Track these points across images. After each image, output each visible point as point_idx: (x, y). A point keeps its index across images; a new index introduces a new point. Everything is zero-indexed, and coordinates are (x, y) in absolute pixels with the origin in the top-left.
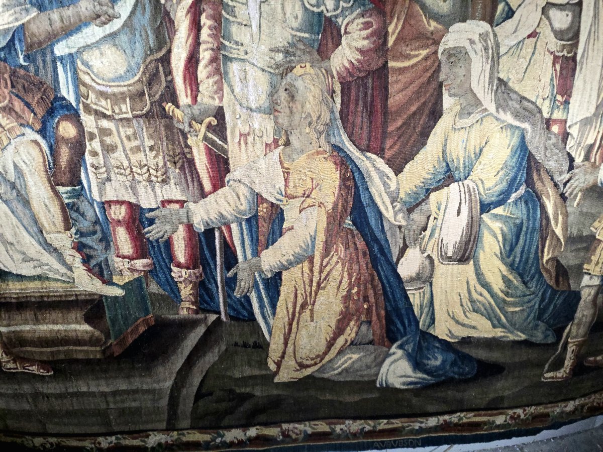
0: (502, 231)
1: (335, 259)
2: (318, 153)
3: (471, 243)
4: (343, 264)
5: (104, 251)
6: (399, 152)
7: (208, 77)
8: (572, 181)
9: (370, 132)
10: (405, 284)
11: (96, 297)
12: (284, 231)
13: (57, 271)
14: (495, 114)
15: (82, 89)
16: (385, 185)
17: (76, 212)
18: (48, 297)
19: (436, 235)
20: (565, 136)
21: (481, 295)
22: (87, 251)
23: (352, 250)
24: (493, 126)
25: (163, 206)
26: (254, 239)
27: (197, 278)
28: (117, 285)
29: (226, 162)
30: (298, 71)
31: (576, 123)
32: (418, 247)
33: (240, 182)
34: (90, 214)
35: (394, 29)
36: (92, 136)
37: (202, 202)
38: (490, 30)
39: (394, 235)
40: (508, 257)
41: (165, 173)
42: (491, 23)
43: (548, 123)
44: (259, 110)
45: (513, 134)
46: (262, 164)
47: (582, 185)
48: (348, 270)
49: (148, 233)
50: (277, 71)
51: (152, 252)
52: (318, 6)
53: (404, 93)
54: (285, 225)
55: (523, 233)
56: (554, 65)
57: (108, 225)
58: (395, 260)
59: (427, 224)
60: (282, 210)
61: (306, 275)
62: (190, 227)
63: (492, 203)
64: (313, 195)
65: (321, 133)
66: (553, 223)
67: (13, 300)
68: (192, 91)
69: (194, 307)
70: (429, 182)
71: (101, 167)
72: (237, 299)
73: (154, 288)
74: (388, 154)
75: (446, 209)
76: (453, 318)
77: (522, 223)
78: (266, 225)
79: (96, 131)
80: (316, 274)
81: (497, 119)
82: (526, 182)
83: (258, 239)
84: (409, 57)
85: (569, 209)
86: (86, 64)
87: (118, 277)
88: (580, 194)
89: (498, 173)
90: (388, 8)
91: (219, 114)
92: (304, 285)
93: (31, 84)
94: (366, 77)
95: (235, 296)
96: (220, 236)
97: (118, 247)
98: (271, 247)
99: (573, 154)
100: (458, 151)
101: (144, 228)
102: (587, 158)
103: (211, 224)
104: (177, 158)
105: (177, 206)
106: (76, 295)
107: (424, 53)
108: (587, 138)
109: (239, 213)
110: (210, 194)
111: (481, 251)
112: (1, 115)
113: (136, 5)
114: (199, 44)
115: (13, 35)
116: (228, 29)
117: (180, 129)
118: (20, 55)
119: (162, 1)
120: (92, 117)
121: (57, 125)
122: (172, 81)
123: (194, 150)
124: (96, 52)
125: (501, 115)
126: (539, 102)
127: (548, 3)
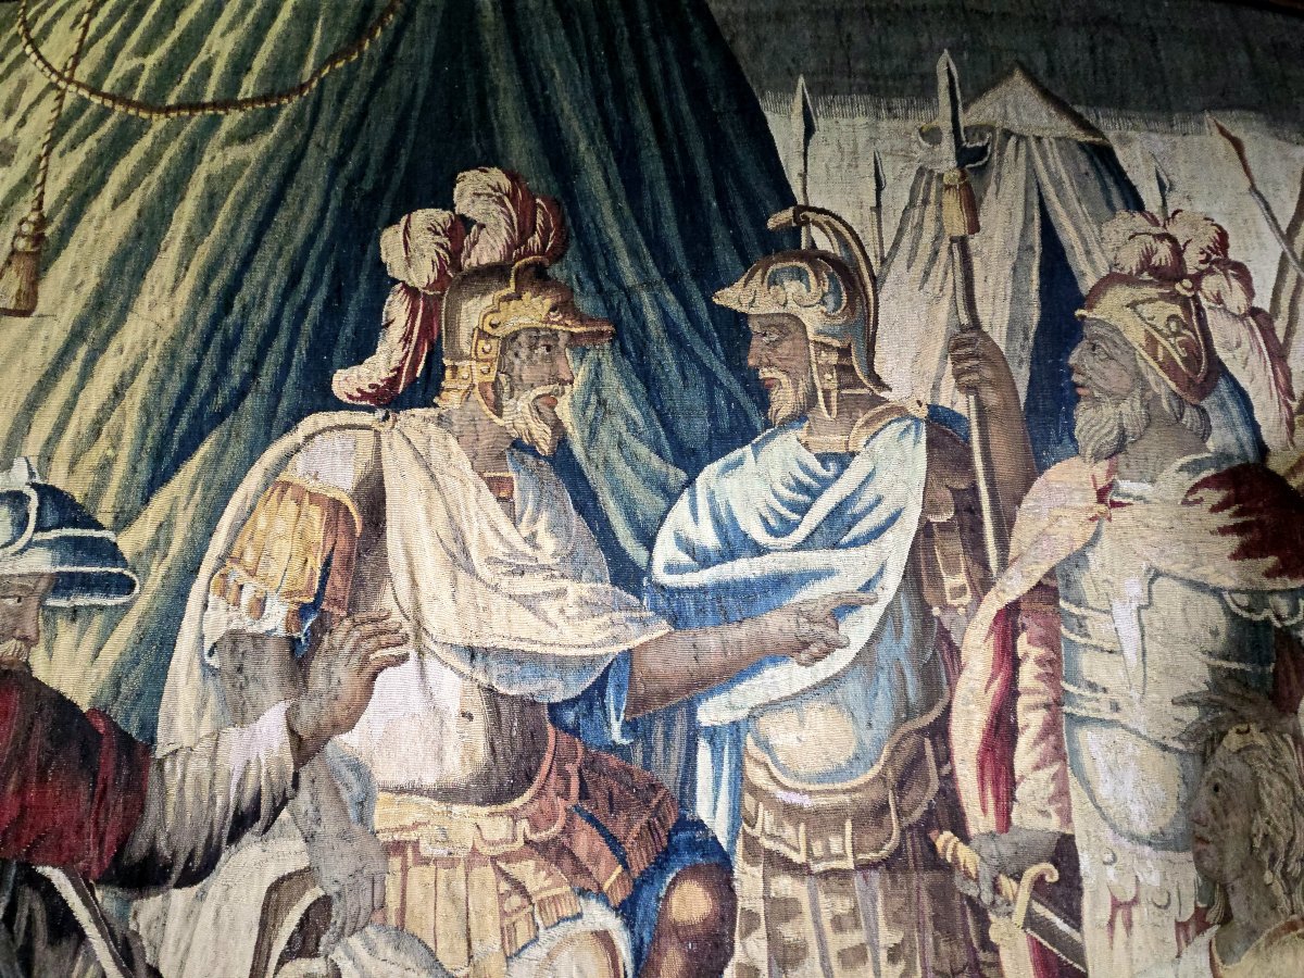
2: (1290, 927)
30: (1233, 741)
36: (751, 920)
44: (1161, 841)
50: (1192, 747)
52: (1257, 610)
68: (997, 798)
93: (628, 788)
112: (531, 863)
113: (883, 622)
114: (1016, 694)
115: (605, 675)
116: (1072, 660)
117: (969, 899)
118: (613, 720)
119: (936, 611)
120: (758, 871)
121: (669, 890)
122: (951, 776)
123: (1005, 956)
124: (789, 717)
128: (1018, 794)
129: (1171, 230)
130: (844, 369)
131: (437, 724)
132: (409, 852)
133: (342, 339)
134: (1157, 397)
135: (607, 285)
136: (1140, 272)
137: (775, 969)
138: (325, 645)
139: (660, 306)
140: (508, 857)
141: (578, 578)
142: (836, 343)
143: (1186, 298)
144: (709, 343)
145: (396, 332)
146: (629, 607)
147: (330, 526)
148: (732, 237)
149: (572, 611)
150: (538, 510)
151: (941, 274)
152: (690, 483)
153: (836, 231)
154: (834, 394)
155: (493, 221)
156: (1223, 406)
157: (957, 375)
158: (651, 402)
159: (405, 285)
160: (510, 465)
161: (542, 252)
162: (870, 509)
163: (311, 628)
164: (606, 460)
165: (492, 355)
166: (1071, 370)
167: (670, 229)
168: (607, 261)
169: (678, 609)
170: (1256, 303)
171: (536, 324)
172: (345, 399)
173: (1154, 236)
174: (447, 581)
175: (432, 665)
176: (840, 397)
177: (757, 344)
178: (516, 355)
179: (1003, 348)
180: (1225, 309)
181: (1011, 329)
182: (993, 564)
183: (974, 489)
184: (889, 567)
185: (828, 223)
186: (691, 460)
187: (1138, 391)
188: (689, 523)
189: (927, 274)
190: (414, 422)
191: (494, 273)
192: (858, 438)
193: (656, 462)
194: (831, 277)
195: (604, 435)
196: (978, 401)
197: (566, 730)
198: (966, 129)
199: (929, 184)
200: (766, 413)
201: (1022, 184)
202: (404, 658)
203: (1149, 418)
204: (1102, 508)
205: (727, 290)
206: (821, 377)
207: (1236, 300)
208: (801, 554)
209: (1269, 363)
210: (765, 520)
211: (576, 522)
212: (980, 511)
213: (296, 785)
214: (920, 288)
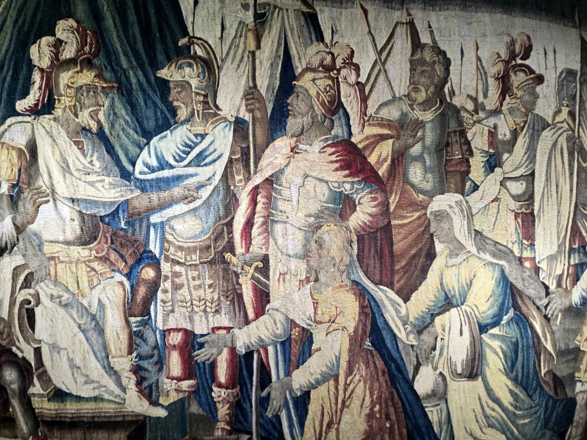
0: (501, 348)
1: (357, 377)
2: (341, 286)
3: (477, 360)
4: (364, 382)
5: (157, 373)
6: (406, 284)
7: (259, 235)
8: (551, 305)
9: (381, 271)
10: (423, 401)
11: (141, 418)
12: (312, 352)
13: (111, 393)
14: (478, 255)
15: (166, 245)
16: (397, 311)
17: (140, 338)
18: (99, 417)
19: (445, 353)
20: (537, 270)
21: (493, 410)
22: (143, 373)
23: (372, 368)
24: (477, 264)
25: (213, 332)
26: (287, 361)
27: (234, 397)
28: (162, 406)
29: (268, 295)
30: (325, 228)
31: (543, 260)
32: (430, 366)
33: (277, 310)
34: (151, 340)
35: (393, 200)
36: (166, 278)
37: (245, 328)
38: (463, 199)
39: (407, 354)
40: (512, 372)
41: (219, 305)
42: (463, 194)
43: (521, 260)
44: (296, 256)
45: (494, 269)
46: (296, 297)
47: (560, 307)
48: (370, 389)
49: (197, 356)
50: (310, 229)
51: (198, 373)
52: (339, 188)
53: (405, 240)
54: (314, 347)
55: (520, 350)
56: (516, 219)
57: (165, 350)
58: (411, 377)
59: (436, 344)
60: (311, 334)
61: (332, 393)
62: (233, 350)
63: (488, 325)
64: (337, 321)
65: (343, 272)
66: (543, 340)
67: (67, 420)
68: (246, 244)
69: (229, 428)
70: (433, 308)
71: (168, 302)
72: (269, 419)
73: (195, 408)
74: (397, 286)
75: (450, 330)
76: (471, 435)
77: (517, 341)
78: (297, 348)
79: (170, 274)
80: (341, 392)
81: (480, 258)
82: (513, 306)
83: (290, 360)
84: (406, 217)
85: (554, 328)
86: (173, 229)
87: (164, 398)
88: (560, 314)
89: (489, 299)
90: (388, 189)
91: (265, 259)
92: (330, 403)
93: (127, 241)
94: (376, 232)
95: (267, 416)
96: (258, 357)
97: (169, 369)
98: (301, 367)
99: (547, 283)
100: (453, 283)
101: (194, 351)
102: (559, 285)
103: (251, 347)
104: (230, 292)
105: (224, 332)
106: (124, 416)
107: (417, 214)
108: (555, 270)
109: (276, 336)
110: (253, 321)
111: (487, 368)
112: (97, 263)
113: (213, 191)
114: (255, 213)
115: (118, 207)
116: (275, 203)
117: (234, 272)
118: (122, 221)
119: (232, 188)
120: (169, 264)
121: (141, 270)
122: (232, 238)
123: (244, 287)
124: (181, 220)
125: (482, 255)
126: (510, 246)
127: (504, 178)
128: (252, 243)
129: (332, 50)
130: (205, 103)
131: (62, 222)
132: (56, 259)
133: (18, 89)
134: (317, 115)
135: (116, 68)
136: (319, 67)
137: (174, 290)
138: (22, 197)
139: (137, 76)
140: (89, 261)
141: (109, 176)
142: (203, 93)
143: (333, 78)
144: (155, 92)
145: (37, 86)
146: (126, 186)
147: (19, 157)
148: (164, 48)
149: (107, 187)
150: (93, 153)
151: (244, 66)
152: (148, 143)
153: (205, 47)
154: (201, 112)
155: (70, 41)
156: (340, 119)
157: (246, 106)
158: (133, 114)
159: (39, 68)
160: (82, 136)
161: (90, 53)
162: (211, 154)
163: (17, 192)
164: (118, 135)
165: (73, 95)
166: (288, 105)
167: (140, 45)
168: (116, 58)
169: (143, 186)
170: (359, 80)
171: (89, 83)
172: (21, 112)
173: (326, 52)
174: (61, 176)
175: (59, 204)
176: (203, 113)
177: (173, 92)
178: (82, 95)
179: (264, 96)
180: (347, 82)
181: (268, 88)
182: (252, 172)
183: (248, 147)
184: (217, 173)
185: (202, 44)
186: (148, 136)
187: (310, 113)
188: (147, 157)
189: (239, 66)
190: (45, 120)
191: (72, 62)
192: (209, 127)
193: (136, 136)
194: (202, 66)
195: (117, 126)
196: (253, 114)
197: (106, 224)
198: (259, 4)
199: (243, 28)
200: (175, 119)
201: (279, 29)
202: (48, 201)
203: (313, 122)
204: (292, 154)
205: (162, 70)
206: (196, 105)
207: (352, 79)
208: (187, 169)
209: (360, 103)
210: (174, 157)
211: (107, 157)
212: (249, 154)
213: (18, 240)
214: (236, 71)
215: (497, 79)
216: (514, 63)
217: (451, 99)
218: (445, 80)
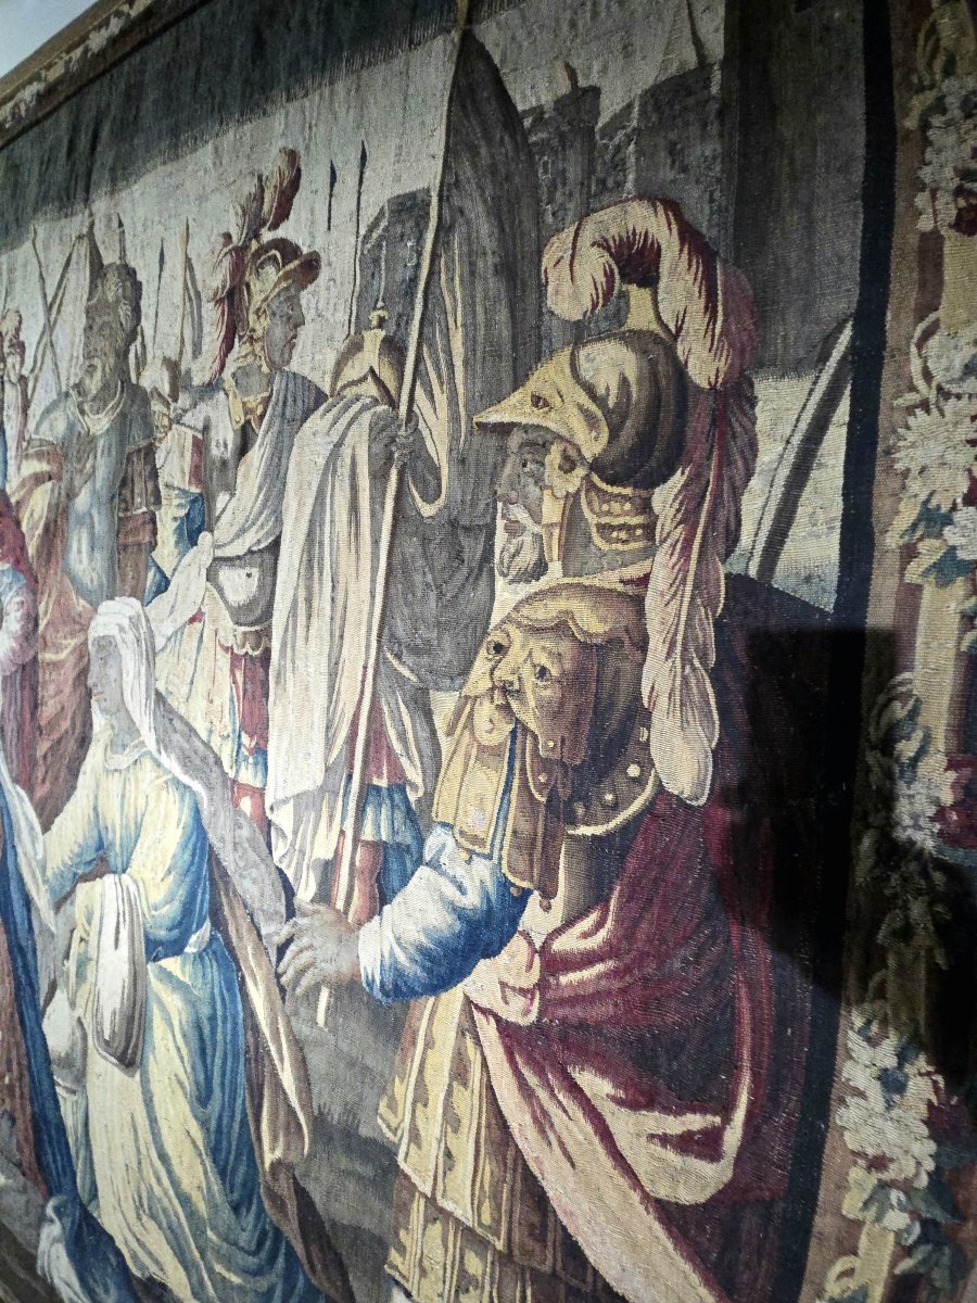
0: (181, 1019)
3: (136, 1023)
8: (295, 948)
14: (157, 755)
19: (91, 978)
20: (266, 826)
24: (153, 775)
35: (45, 609)
38: (141, 611)
40: (204, 1102)
42: (141, 599)
43: (234, 789)
45: (183, 799)
47: (327, 968)
53: (58, 698)
55: (218, 1048)
56: (232, 672)
63: (160, 943)
70: (77, 860)
74: (37, 794)
75: (101, 924)
81: (159, 765)
82: (212, 915)
84: (61, 647)
89: (166, 875)
90: (40, 584)
94: (16, 672)
100: (113, 812)
107: (74, 642)
108: (313, 843)
111: (152, 1057)
125: (164, 758)
126: (215, 742)
127: (216, 559)
215: (219, 302)
216: (254, 245)
217: (139, 375)
218: (133, 335)
